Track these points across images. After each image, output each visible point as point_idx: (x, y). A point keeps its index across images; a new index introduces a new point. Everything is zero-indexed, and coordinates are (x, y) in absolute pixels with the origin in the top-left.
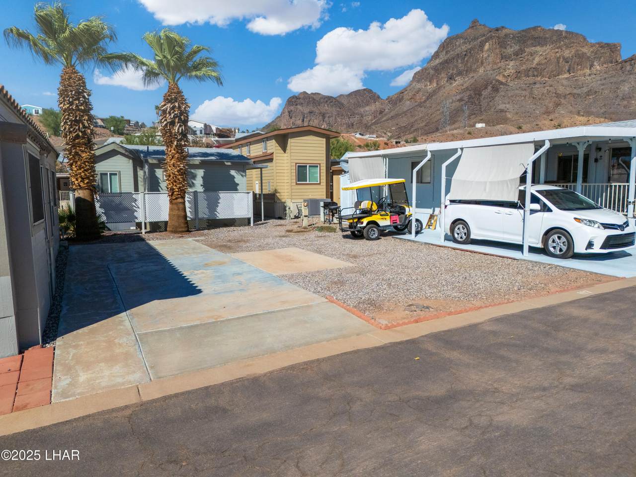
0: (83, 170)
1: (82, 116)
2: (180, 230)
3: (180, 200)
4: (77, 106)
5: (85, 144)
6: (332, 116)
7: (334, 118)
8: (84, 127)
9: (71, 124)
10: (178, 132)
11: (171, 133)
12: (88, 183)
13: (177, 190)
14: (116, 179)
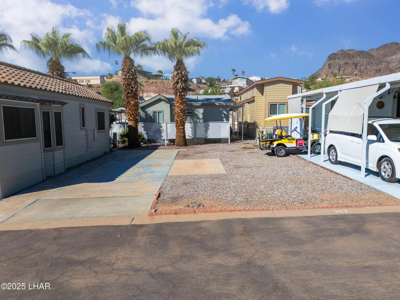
0: (131, 110)
1: (131, 82)
2: (181, 144)
3: (181, 127)
4: (129, 76)
5: (133, 96)
6: (363, 65)
7: (365, 66)
8: (132, 87)
9: (126, 86)
10: (180, 87)
11: (176, 88)
12: (133, 117)
13: (179, 121)
14: (161, 114)
